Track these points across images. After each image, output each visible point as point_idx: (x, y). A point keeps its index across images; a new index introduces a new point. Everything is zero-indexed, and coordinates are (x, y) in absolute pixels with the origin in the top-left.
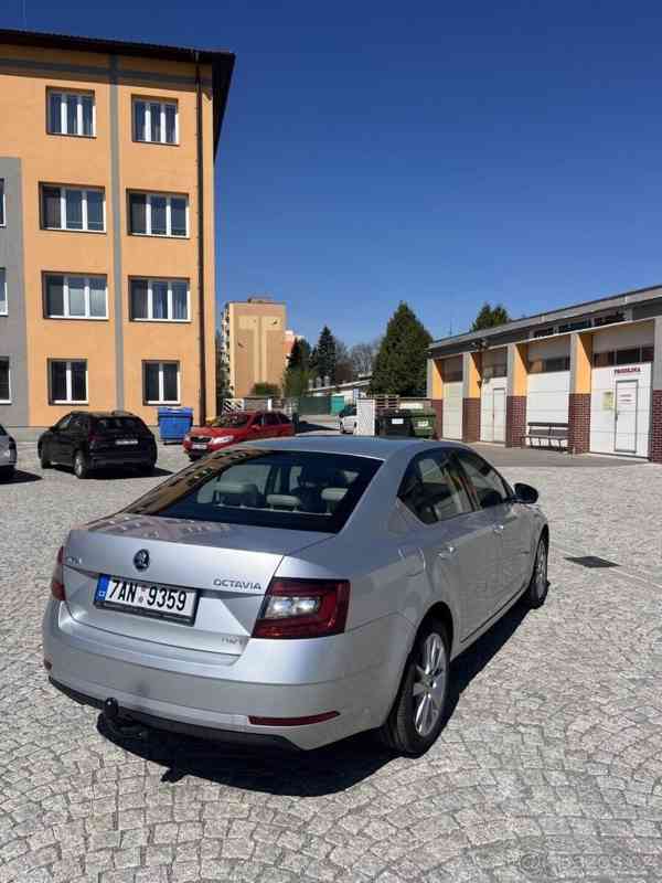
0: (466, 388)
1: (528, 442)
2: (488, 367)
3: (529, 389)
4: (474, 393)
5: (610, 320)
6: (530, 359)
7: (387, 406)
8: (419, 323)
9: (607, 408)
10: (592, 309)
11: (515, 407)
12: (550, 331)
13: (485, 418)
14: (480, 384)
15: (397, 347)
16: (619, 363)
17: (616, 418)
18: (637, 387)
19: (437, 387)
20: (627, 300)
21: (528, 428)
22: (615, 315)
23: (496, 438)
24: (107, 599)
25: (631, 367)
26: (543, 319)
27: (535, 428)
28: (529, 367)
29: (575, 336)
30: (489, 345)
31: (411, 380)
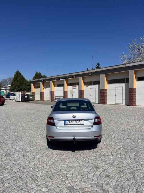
0: (41, 90)
1: (55, 100)
2: (45, 85)
3: (55, 90)
4: (43, 91)
5: (71, 77)
6: (55, 84)
7: (23, 93)
8: (22, 75)
9: (71, 93)
10: (68, 75)
11: (52, 93)
12: (59, 79)
13: (45, 96)
14: (44, 89)
15: (17, 80)
16: (72, 85)
17: (72, 95)
18: (76, 90)
19: (33, 89)
20: (74, 74)
21: (55, 98)
22: (72, 77)
23: (48, 100)
24: (67, 123)
25: (75, 86)
26: (58, 77)
27: (56, 98)
28: (54, 86)
29: (64, 80)
30: (46, 81)
31: (21, 88)
